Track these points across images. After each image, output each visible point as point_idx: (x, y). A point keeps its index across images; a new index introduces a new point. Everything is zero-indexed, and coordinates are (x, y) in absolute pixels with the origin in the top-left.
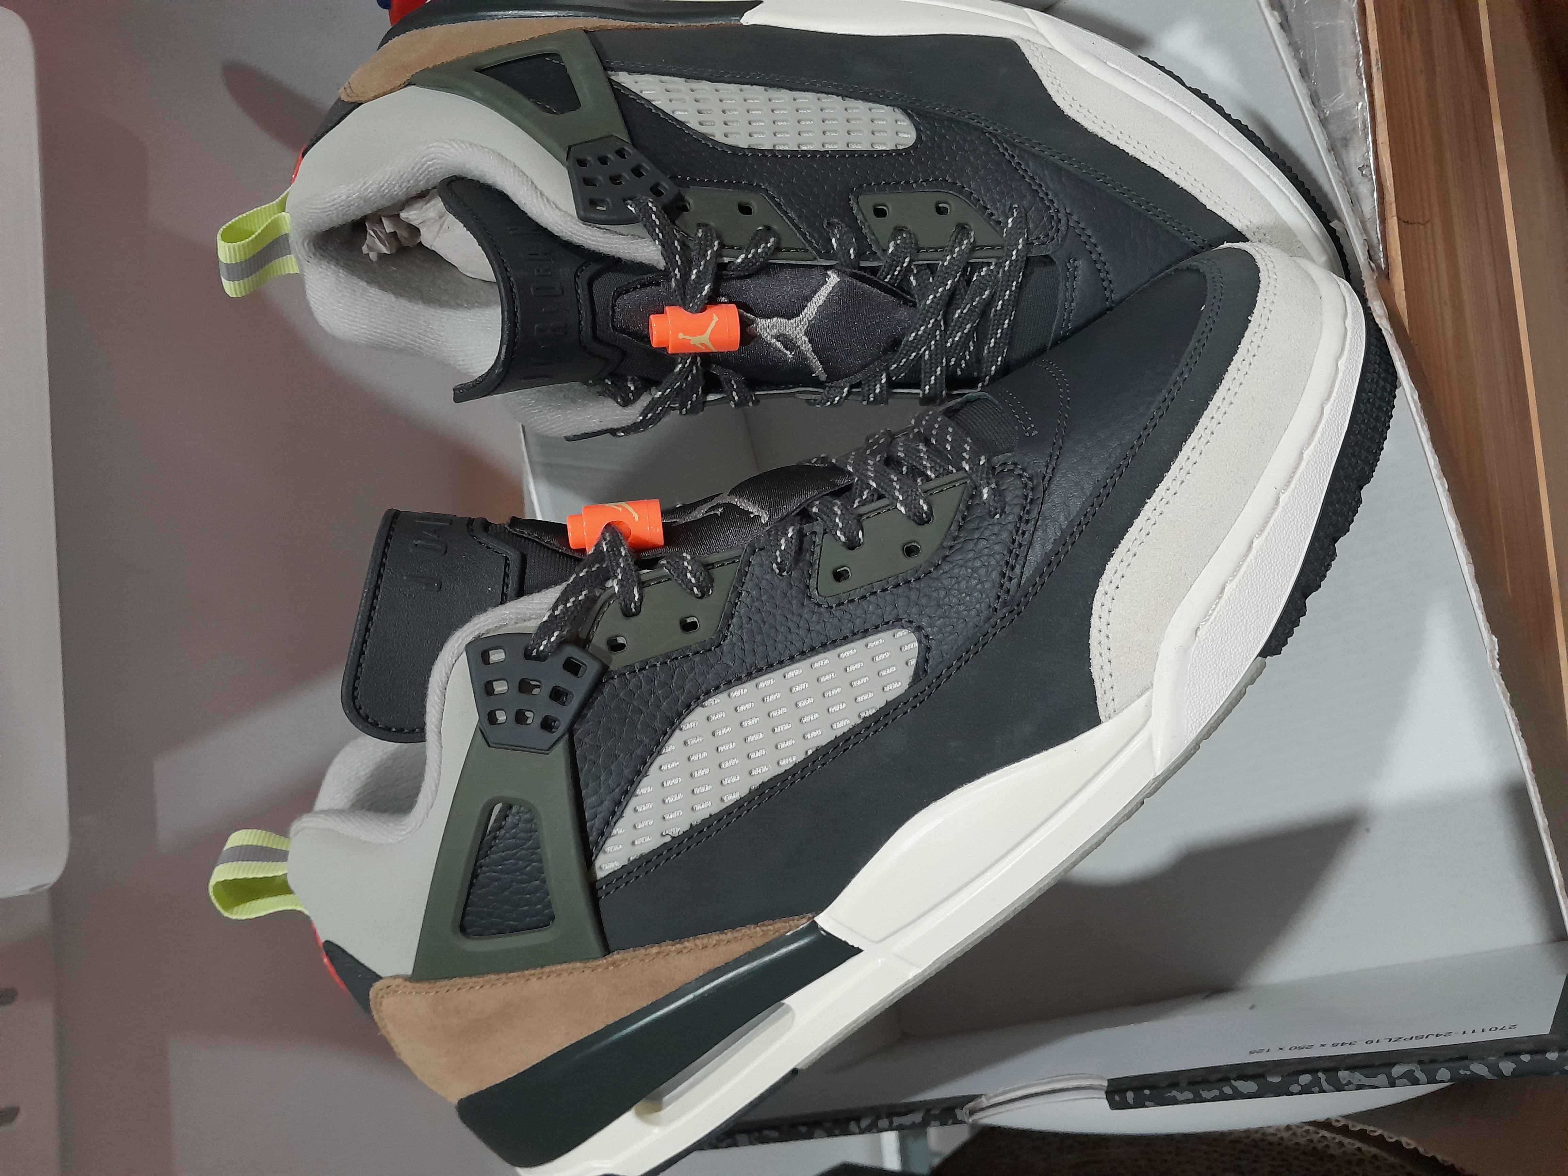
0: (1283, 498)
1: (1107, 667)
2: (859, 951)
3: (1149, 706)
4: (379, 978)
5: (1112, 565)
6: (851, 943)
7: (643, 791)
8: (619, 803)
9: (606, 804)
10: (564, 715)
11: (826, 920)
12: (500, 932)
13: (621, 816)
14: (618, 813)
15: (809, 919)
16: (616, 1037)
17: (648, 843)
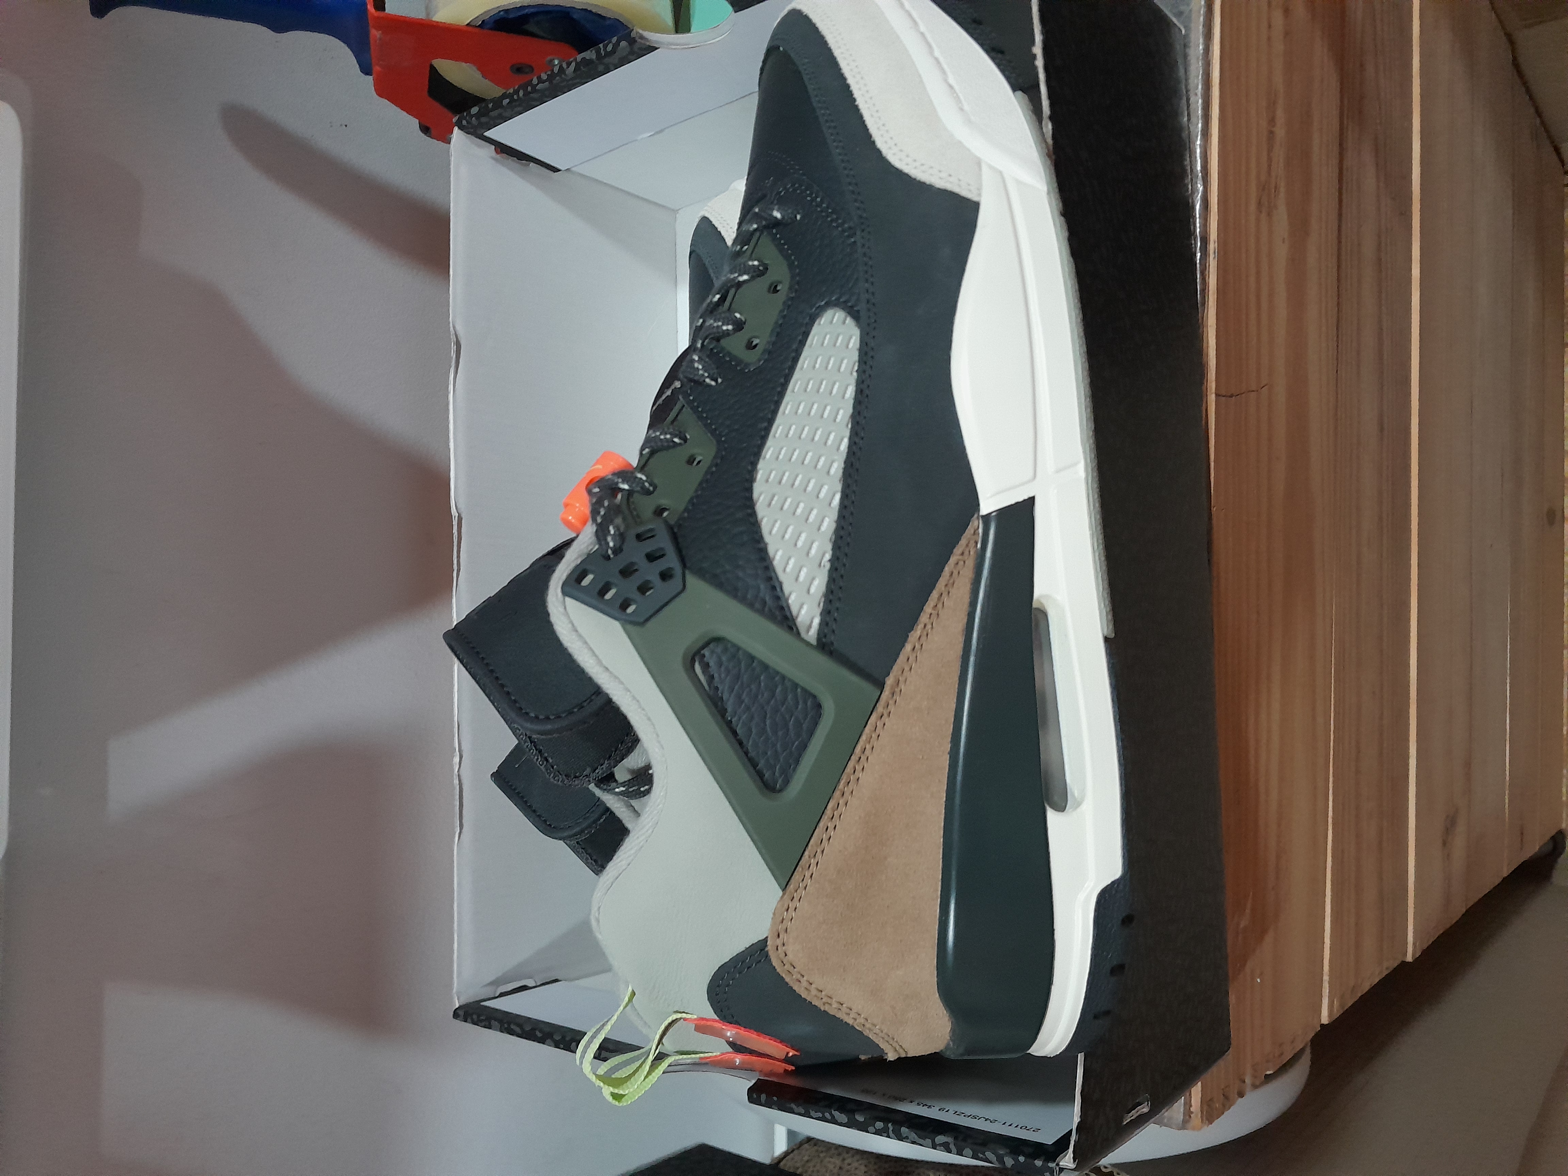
0: (951, 81)
1: (943, 175)
2: (1032, 500)
3: (991, 167)
4: (766, 940)
5: (880, 144)
6: (1021, 499)
7: (778, 557)
8: (770, 579)
9: (762, 587)
10: (671, 561)
11: (988, 505)
12: (797, 762)
13: (781, 584)
14: (777, 585)
15: (978, 518)
16: (962, 750)
17: (819, 585)
